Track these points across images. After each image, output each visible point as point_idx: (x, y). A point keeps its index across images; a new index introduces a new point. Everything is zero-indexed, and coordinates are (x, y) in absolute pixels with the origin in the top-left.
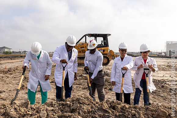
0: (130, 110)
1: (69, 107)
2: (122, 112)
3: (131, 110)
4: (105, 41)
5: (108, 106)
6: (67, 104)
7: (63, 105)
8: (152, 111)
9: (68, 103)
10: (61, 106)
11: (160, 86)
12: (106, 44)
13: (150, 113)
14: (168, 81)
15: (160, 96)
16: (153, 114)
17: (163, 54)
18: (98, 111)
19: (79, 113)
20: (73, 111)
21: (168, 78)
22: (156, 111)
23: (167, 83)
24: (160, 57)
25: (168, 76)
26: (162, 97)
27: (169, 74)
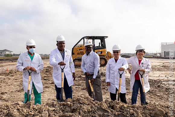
0: (128, 109)
1: (70, 107)
2: (120, 111)
3: (130, 110)
4: (103, 43)
5: (107, 106)
6: (67, 105)
7: (64, 105)
8: (149, 110)
9: (69, 103)
10: (62, 107)
11: (157, 86)
12: (103, 46)
13: (147, 112)
14: (164, 81)
15: (157, 95)
16: (150, 113)
17: (158, 55)
18: (97, 111)
19: (80, 113)
20: (73, 111)
21: (164, 78)
22: (153, 110)
23: (163, 82)
24: (155, 58)
25: (164, 76)
26: (158, 96)
27: (164, 74)
